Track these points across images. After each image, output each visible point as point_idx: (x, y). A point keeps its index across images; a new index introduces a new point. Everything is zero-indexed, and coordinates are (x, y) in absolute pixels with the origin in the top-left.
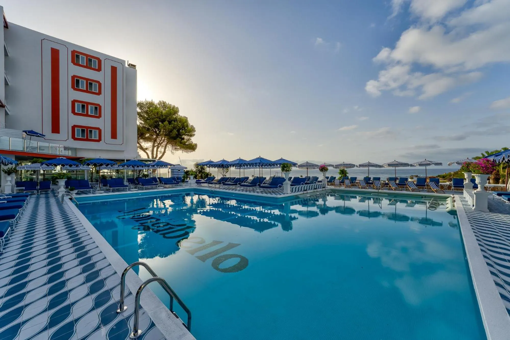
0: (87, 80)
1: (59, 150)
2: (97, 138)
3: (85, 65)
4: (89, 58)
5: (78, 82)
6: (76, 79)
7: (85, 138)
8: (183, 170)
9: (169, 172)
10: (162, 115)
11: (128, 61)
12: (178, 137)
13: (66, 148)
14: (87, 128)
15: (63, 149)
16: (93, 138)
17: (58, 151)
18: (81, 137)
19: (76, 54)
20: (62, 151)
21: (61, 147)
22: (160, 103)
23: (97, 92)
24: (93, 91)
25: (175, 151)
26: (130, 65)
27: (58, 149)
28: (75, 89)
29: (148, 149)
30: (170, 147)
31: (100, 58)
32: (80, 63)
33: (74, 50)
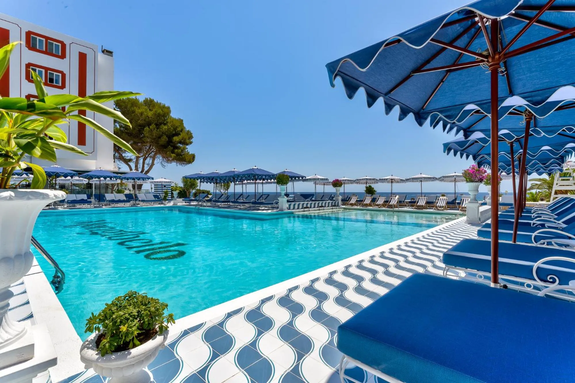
0: (46, 69)
3: (44, 49)
8: (170, 185)
10: (148, 117)
11: (102, 46)
12: (170, 145)
19: (32, 36)
22: (146, 101)
23: (60, 86)
24: (54, 84)
25: (167, 164)
26: (105, 51)
28: (30, 81)
29: (130, 160)
30: (161, 158)
31: (65, 42)
32: (38, 48)
33: (29, 31)
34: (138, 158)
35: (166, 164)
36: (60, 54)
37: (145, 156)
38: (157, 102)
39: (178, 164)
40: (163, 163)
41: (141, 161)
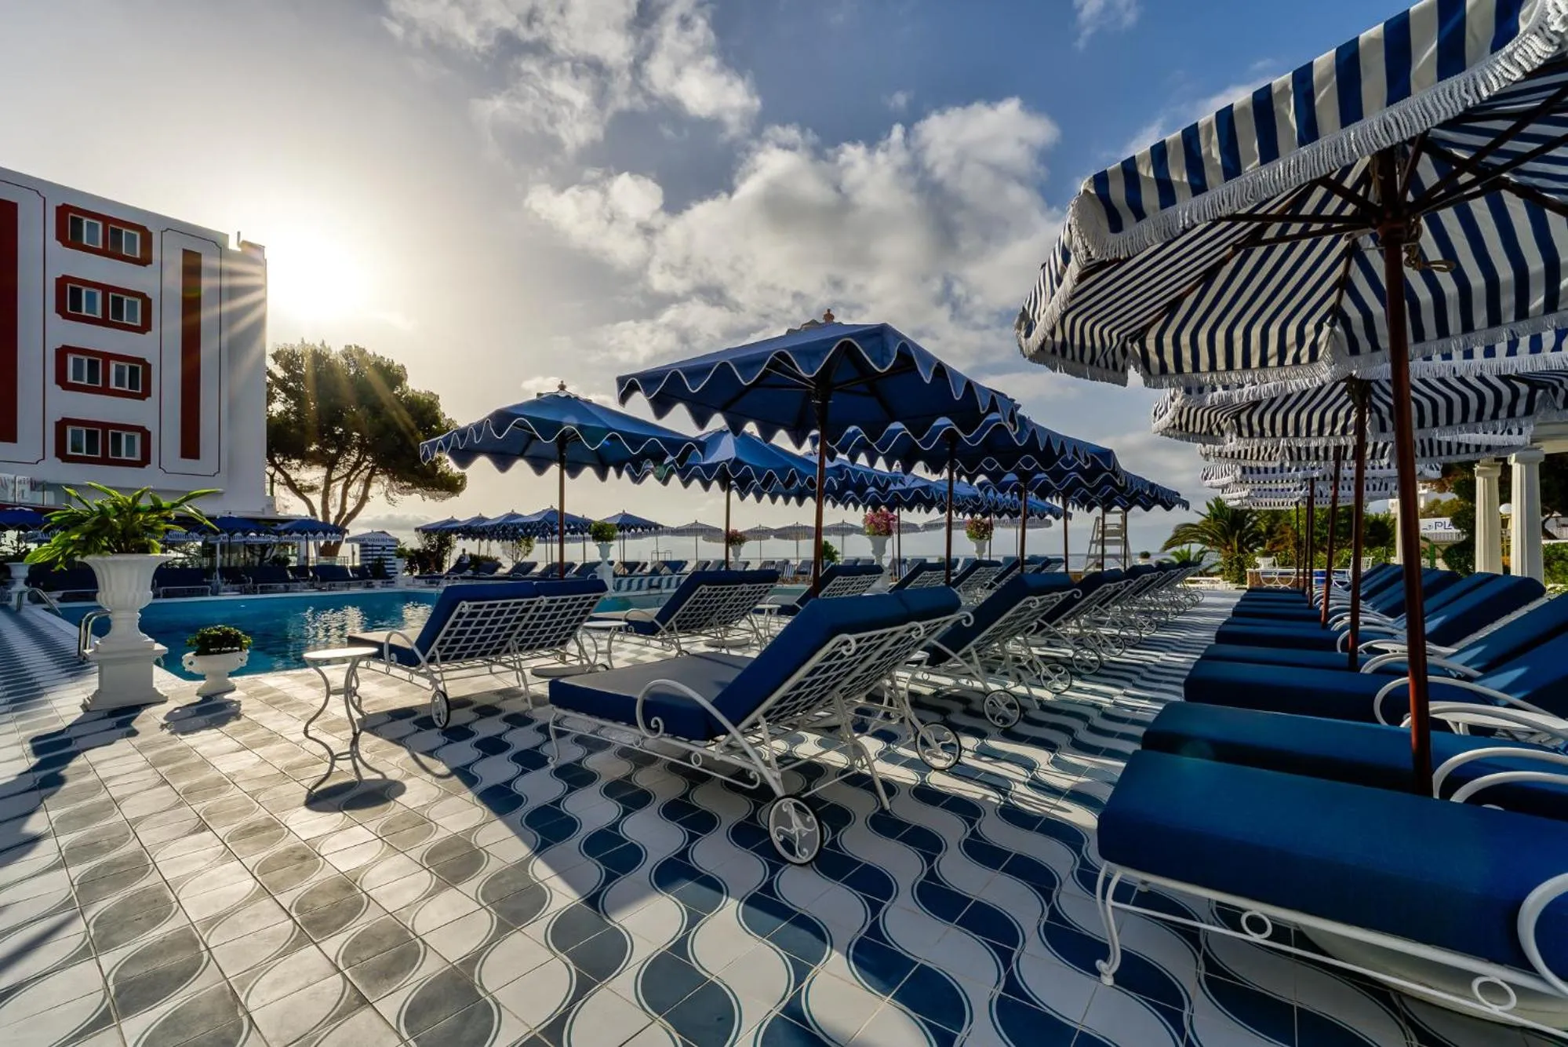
0: (106, 289)
1: (14, 490)
2: (137, 457)
4: (111, 225)
5: (76, 294)
6: (71, 288)
7: (99, 456)
9: (354, 553)
11: (239, 233)
13: (35, 486)
14: (106, 426)
15: (27, 488)
16: (124, 456)
17: (10, 492)
18: (84, 453)
19: (70, 214)
20: (23, 491)
21: (20, 482)
22: (347, 354)
23: (139, 323)
24: (125, 321)
25: (400, 495)
26: (246, 244)
27: (11, 487)
28: (66, 316)
29: (312, 489)
30: (386, 482)
31: (150, 229)
32: (85, 242)
33: (65, 205)
34: (328, 481)
35: (397, 497)
36: (138, 256)
37: (348, 480)
38: (375, 355)
39: (427, 497)
40: (391, 495)
41: (337, 489)
